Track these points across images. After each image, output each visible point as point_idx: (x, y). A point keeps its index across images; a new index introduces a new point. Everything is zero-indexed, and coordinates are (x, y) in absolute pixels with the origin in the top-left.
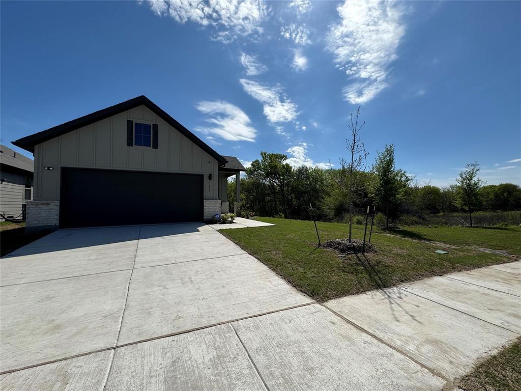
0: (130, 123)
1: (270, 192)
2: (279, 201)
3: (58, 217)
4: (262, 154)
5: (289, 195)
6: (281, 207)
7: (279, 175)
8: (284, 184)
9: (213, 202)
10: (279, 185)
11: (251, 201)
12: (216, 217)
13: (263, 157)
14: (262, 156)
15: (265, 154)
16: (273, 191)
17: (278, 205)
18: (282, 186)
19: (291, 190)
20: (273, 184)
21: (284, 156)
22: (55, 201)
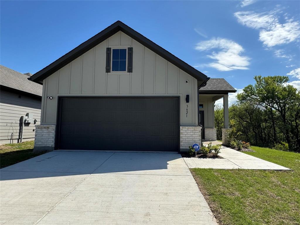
0: (108, 50)
1: (267, 117)
2: (279, 128)
3: (53, 140)
4: (256, 78)
5: (293, 121)
6: (282, 134)
7: (279, 98)
8: (285, 109)
9: (191, 129)
10: (278, 110)
11: (244, 127)
12: (195, 147)
13: (257, 82)
14: (256, 80)
15: (260, 78)
16: (270, 116)
17: (278, 132)
18: (282, 111)
19: (296, 115)
20: (271, 109)
21: (284, 78)
22: (52, 126)
